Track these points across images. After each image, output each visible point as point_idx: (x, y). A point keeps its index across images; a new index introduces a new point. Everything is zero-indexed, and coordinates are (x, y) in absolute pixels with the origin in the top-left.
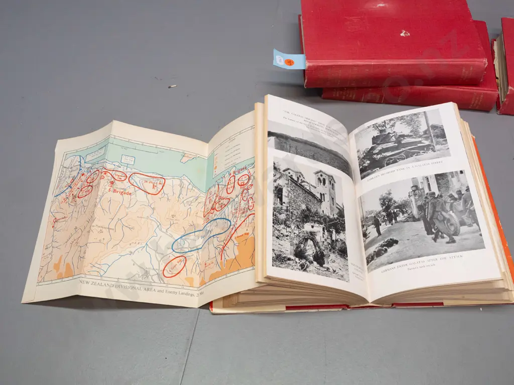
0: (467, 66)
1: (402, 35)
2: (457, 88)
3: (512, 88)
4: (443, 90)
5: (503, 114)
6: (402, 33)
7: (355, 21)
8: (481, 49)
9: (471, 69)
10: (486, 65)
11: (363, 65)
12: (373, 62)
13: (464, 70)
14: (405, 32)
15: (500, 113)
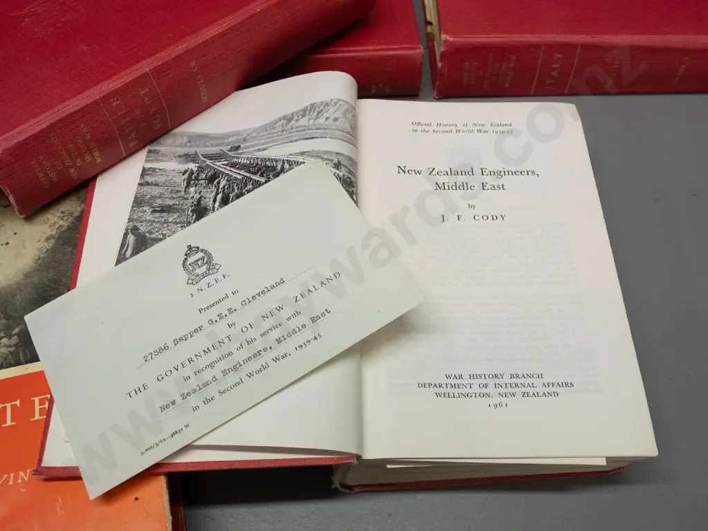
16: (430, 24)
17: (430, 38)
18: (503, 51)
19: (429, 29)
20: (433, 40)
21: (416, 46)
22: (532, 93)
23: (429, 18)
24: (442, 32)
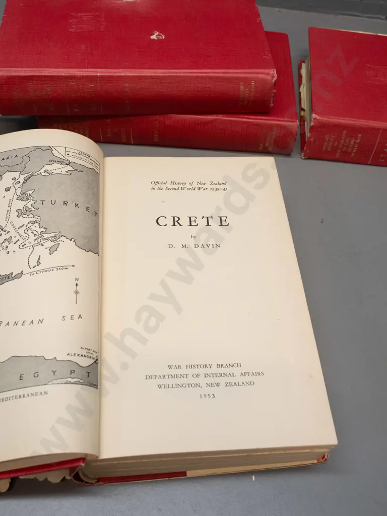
0: (246, 81)
1: (154, 37)
2: (238, 117)
3: (317, 116)
4: (216, 120)
5: (310, 158)
6: (153, 34)
7: (85, 19)
8: (268, 57)
9: (253, 84)
10: (275, 79)
11: (83, 77)
12: (99, 72)
13: (242, 87)
14: (157, 33)
15: (304, 156)
16: (303, 110)
17: (302, 120)
18: (353, 131)
19: (302, 113)
20: (304, 121)
21: (294, 120)
22: (369, 163)
23: (303, 106)
24: (313, 112)
